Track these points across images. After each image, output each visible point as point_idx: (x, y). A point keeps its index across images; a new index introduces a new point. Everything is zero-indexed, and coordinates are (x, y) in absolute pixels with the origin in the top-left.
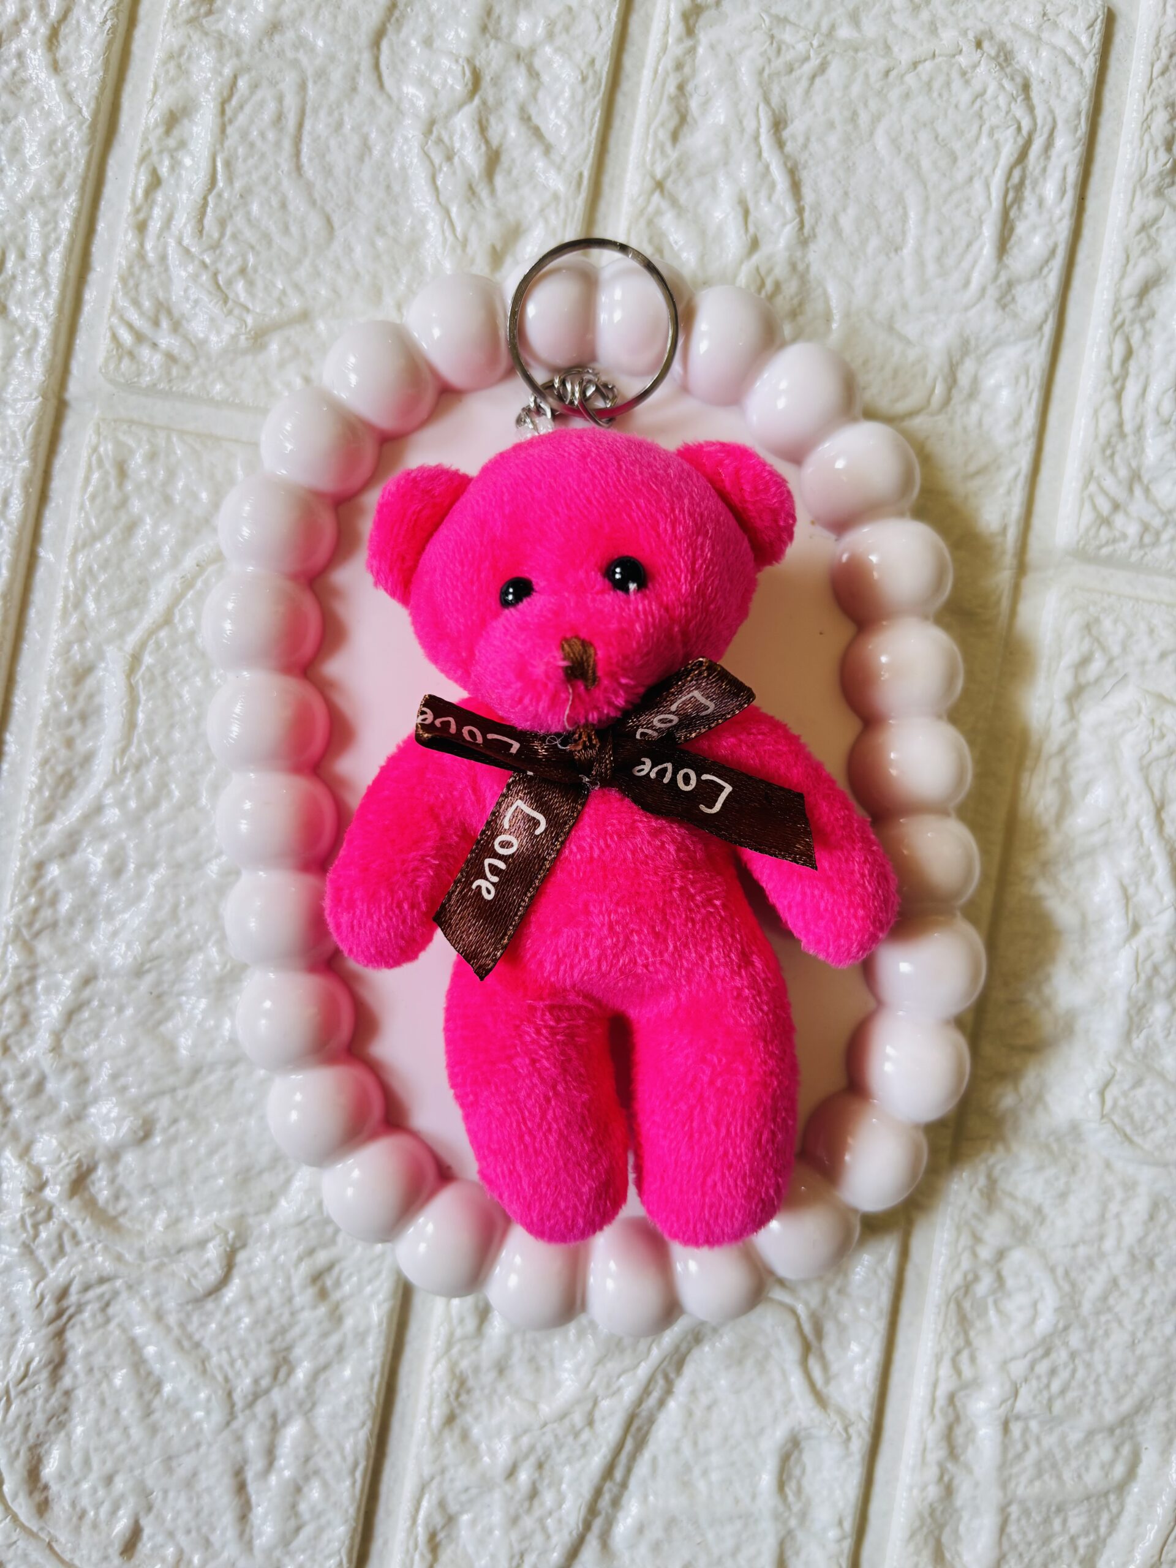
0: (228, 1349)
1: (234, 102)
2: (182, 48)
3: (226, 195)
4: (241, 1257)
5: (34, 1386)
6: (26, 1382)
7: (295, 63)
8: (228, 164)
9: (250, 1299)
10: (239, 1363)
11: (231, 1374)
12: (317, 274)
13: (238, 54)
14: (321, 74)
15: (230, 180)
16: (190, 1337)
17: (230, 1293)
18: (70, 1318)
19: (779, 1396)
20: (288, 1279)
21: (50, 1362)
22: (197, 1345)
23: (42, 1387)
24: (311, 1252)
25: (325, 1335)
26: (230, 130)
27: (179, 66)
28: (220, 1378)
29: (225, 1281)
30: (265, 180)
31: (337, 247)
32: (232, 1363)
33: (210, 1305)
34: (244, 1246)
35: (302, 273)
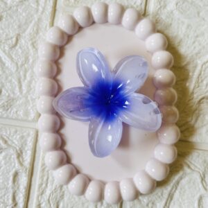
19: (197, 189)
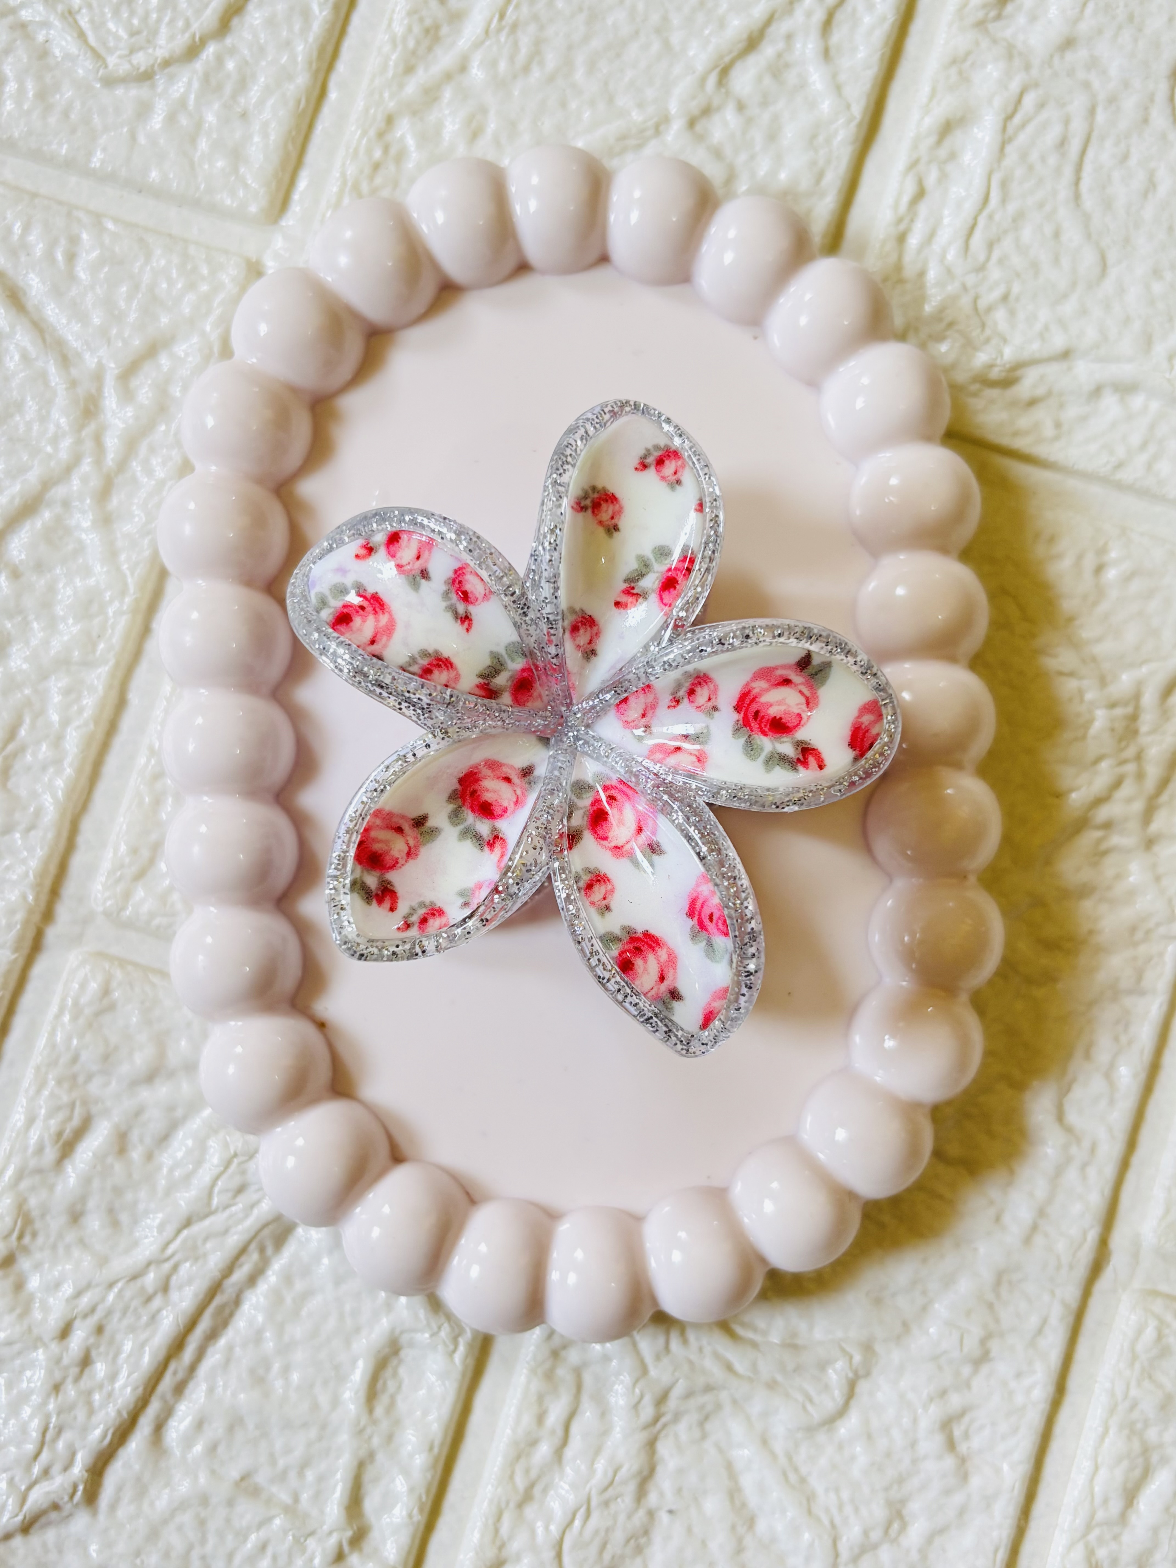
0: (837, 1490)
1: (1017, 119)
2: (968, 54)
3: (997, 217)
4: (863, 1387)
5: (617, 1498)
6: (610, 1492)
7: (1086, 85)
8: (1004, 185)
9: (869, 1437)
10: (848, 1509)
11: (837, 1520)
12: (1083, 312)
13: (1027, 67)
14: (1112, 100)
15: (1004, 201)
16: (796, 1470)
17: (848, 1426)
18: (665, 1426)
20: (915, 1421)
21: (640, 1472)
22: (803, 1480)
23: (626, 1502)
24: (943, 1393)
25: (948, 1492)
26: (1009, 149)
27: (960, 73)
28: (826, 1522)
29: (842, 1412)
30: (1041, 205)
31: (1108, 285)
32: (840, 1507)
33: (821, 1437)
34: (868, 1374)
35: (1069, 308)
